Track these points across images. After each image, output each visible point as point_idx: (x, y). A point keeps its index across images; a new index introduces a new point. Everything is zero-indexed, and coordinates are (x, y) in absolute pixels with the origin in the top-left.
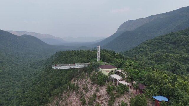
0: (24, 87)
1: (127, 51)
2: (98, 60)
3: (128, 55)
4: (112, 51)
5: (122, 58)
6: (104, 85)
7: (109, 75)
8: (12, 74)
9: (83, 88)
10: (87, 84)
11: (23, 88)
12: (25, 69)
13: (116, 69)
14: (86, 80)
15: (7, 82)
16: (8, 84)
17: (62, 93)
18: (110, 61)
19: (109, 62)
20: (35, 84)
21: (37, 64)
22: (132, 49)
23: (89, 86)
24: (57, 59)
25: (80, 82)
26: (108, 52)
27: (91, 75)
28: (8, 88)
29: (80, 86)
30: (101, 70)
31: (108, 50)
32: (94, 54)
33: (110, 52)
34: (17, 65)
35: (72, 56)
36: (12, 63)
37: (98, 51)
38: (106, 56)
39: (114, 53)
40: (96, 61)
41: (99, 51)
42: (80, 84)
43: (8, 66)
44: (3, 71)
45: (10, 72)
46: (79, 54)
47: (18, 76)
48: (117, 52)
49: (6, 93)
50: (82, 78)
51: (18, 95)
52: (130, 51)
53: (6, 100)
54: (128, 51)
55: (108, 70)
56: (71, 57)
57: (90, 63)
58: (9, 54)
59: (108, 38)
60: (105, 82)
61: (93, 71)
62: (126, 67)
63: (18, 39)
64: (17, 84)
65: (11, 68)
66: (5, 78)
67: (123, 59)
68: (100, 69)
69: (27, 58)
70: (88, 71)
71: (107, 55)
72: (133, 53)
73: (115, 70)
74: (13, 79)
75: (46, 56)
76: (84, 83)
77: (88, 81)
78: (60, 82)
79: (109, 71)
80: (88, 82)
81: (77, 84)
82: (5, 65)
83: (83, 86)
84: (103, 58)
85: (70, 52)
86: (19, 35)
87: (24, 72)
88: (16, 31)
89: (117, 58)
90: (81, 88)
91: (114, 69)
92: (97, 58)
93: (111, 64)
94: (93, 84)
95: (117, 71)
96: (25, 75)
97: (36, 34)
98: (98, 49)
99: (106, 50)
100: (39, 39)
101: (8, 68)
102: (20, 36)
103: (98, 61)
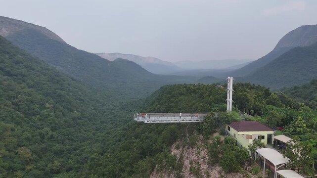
0: (105, 144)
1: (296, 88)
2: (229, 107)
3: (299, 96)
4: (264, 88)
5: (286, 105)
6: (238, 172)
7: (252, 149)
8: (94, 119)
9: (191, 170)
10: (200, 162)
11: (103, 146)
12: (113, 111)
13: (272, 132)
14: (199, 153)
15: (86, 131)
16: (86, 135)
17: (153, 170)
18: (257, 112)
19: (255, 113)
20: (120, 140)
21: (132, 104)
22: (309, 82)
23: (204, 167)
24: (158, 99)
25: (188, 154)
26: (253, 88)
27: (211, 142)
28: (84, 141)
29: (186, 162)
30: (233, 131)
31: (254, 85)
32: (221, 94)
33: (258, 88)
34: (103, 105)
35: (181, 94)
36: (97, 101)
37: (228, 88)
38: (248, 100)
39: (267, 93)
40: (225, 109)
41: (230, 88)
42: (187, 158)
43: (91, 106)
44: (82, 114)
45: (92, 116)
46: (194, 92)
47: (102, 122)
48: (275, 90)
49: (80, 149)
50: (192, 145)
51: (93, 156)
52: (305, 87)
53: (78, 162)
54: (299, 88)
55: (250, 133)
56: (180, 97)
57: (209, 114)
58: (94, 89)
59: (256, 61)
60: (242, 164)
61: (215, 132)
62: (298, 129)
63: (109, 65)
64: (98, 137)
65: (95, 109)
66: (83, 125)
67: (291, 106)
68: (231, 129)
69: (119, 95)
70: (204, 132)
71: (251, 96)
72: (312, 92)
73: (270, 137)
74: (94, 127)
75: (147, 93)
76: (194, 157)
77: (202, 153)
78: (152, 146)
79: (253, 138)
80: (203, 158)
81: (182, 157)
82: (87, 104)
83: (191, 163)
84: (240, 104)
85: (179, 86)
86: (111, 59)
87: (112, 116)
88: (109, 54)
89: (273, 104)
90: (186, 168)
91: (265, 133)
92: (226, 104)
93: (259, 118)
94: (212, 164)
95: (274, 137)
96: (113, 121)
97: (136, 57)
98: (228, 84)
99: (249, 85)
100: (138, 65)
101: (89, 109)
102: (112, 61)
103: (228, 109)
